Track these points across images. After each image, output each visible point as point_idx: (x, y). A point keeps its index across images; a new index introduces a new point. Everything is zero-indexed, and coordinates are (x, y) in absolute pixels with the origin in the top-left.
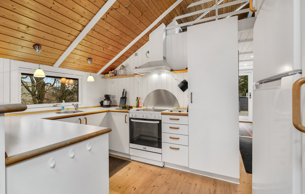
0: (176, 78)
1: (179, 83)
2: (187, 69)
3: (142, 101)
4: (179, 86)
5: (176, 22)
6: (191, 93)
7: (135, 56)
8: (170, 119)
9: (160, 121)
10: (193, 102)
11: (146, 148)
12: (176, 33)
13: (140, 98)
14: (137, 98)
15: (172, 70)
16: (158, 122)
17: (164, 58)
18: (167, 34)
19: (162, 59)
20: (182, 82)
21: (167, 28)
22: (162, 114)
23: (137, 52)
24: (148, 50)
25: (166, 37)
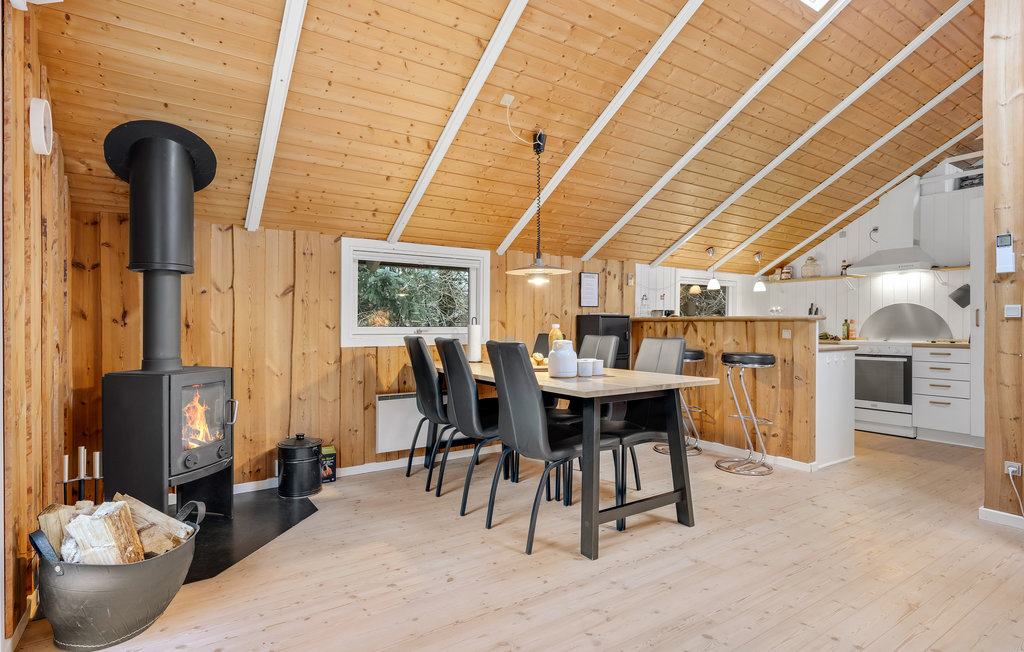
0: (945, 280)
1: (952, 291)
2: (969, 265)
3: (856, 328)
4: (951, 296)
6: (977, 310)
7: (841, 237)
8: (932, 354)
9: (909, 358)
11: (876, 406)
12: (947, 190)
13: (852, 321)
14: (846, 321)
15: (935, 267)
16: (906, 360)
17: (916, 242)
18: (924, 192)
19: (911, 245)
20: (959, 289)
21: (922, 181)
22: (914, 345)
23: (845, 229)
24: (874, 225)
25: (920, 200)
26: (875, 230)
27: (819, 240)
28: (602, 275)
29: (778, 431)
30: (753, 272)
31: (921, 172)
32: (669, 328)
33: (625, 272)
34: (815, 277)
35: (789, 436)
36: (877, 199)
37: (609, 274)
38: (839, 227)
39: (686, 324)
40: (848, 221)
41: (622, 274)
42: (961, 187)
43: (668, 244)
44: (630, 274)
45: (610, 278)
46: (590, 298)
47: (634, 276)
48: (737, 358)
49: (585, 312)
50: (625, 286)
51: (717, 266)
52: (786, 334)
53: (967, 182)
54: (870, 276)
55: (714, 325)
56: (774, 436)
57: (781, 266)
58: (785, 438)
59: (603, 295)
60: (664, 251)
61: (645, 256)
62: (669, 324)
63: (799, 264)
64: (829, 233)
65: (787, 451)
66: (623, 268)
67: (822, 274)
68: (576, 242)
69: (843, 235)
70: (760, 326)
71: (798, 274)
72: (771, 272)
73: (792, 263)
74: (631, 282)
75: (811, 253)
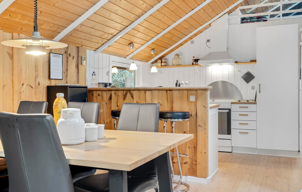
0: (240, 69)
1: (243, 75)
4: (242, 77)
5: (240, 11)
6: (260, 84)
7: (191, 44)
8: (240, 107)
9: (230, 110)
10: (261, 91)
12: (239, 23)
15: (236, 62)
16: (228, 111)
17: (227, 49)
18: (230, 23)
19: (226, 50)
20: (246, 74)
21: (230, 17)
22: (232, 103)
23: (193, 39)
24: (208, 38)
25: (228, 27)
26: (208, 41)
27: (181, 45)
28: (65, 56)
29: (188, 160)
30: (147, 61)
31: (229, 12)
32: (113, 95)
33: (80, 55)
34: (179, 65)
35: (194, 162)
36: (210, 25)
37: (70, 55)
38: (191, 38)
39: (125, 92)
40: (196, 35)
41: (78, 56)
42: (242, 23)
43: (109, 38)
44: (83, 57)
45: (70, 59)
46: (57, 73)
47: (85, 59)
48: (169, 115)
49: (53, 83)
50: (80, 65)
51: (131, 56)
52: (192, 99)
53: (245, 21)
54: (206, 66)
55: (145, 93)
56: (185, 163)
57: (161, 58)
58: (192, 163)
59: (66, 71)
60: (106, 42)
61: (93, 45)
62: (113, 92)
63: (170, 58)
64: (186, 41)
65: (193, 172)
66: (78, 52)
67: (182, 64)
68: (49, 28)
69: (192, 42)
70: (175, 93)
71: (170, 63)
72: (156, 61)
73: (166, 57)
74: (84, 63)
75: (176, 51)
